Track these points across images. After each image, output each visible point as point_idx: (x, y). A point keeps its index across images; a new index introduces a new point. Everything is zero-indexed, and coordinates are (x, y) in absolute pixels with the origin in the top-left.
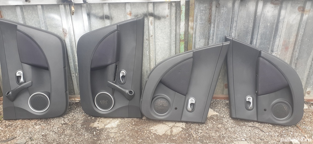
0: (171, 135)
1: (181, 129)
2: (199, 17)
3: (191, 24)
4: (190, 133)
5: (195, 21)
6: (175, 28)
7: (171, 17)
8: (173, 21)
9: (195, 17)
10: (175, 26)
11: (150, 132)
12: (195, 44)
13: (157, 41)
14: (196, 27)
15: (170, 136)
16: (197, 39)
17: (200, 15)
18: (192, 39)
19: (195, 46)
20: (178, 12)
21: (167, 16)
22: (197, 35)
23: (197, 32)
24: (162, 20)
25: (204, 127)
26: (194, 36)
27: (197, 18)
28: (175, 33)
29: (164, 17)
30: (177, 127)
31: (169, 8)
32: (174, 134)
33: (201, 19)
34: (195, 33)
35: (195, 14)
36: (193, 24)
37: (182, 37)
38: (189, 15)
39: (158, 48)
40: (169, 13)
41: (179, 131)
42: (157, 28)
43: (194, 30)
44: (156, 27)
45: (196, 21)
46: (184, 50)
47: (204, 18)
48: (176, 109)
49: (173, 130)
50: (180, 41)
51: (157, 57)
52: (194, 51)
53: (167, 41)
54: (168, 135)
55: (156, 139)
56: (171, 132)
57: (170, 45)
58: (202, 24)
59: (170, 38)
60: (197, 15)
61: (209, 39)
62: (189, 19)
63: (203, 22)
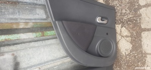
0: (130, 36)
1: (124, 28)
2: (11, 16)
3: (21, 26)
4: (127, 20)
5: (16, 21)
6: (27, 44)
7: (14, 51)
8: (19, 46)
9: (12, 21)
10: (25, 44)
11: (129, 55)
12: (42, 19)
13: (43, 61)
14: (24, 19)
15: (132, 38)
16: (37, 17)
17: (7, 16)
18: (39, 24)
19: (44, 19)
20: (6, 43)
21: (13, 54)
22: (32, 18)
23: (29, 17)
24: (19, 59)
25: (118, 9)
26: (34, 21)
27: (11, 19)
28: (33, 43)
29: (15, 58)
30: (121, 31)
31: (3, 55)
32: (129, 35)
33: (13, 13)
34: (31, 19)
35: (7, 21)
36: (21, 23)
37: (39, 34)
38: (11, 29)
39: (50, 58)
40: (9, 53)
41: (126, 30)
42: (29, 64)
43: (27, 21)
44: (29, 66)
45: (16, 19)
46: (52, 32)
47: (11, 10)
48: (107, 34)
49: (125, 35)
50: (43, 36)
51: (59, 57)
52: (54, 20)
53: (42, 50)
54: (131, 40)
55: (137, 50)
56: (127, 36)
57: (46, 45)
58: (19, 12)
59: (39, 46)
60: (8, 19)
61: (36, 4)
62: (16, 29)
63: (17, 11)
